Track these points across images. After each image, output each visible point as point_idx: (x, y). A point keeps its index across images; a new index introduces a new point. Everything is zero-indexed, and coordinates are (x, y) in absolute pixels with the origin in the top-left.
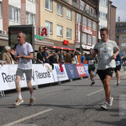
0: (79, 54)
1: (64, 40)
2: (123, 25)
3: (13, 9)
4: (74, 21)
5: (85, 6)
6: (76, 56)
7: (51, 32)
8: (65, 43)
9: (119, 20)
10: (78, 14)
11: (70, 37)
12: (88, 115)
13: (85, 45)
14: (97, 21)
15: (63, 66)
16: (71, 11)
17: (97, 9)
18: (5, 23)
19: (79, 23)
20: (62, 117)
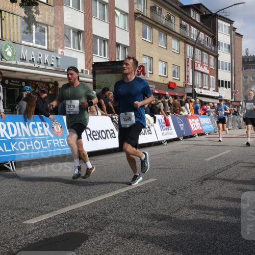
0: (191, 102)
1: (170, 82)
2: (252, 60)
3: (98, 40)
4: (184, 54)
5: (199, 34)
6: (187, 104)
7: (151, 71)
8: (171, 86)
9: (247, 54)
10: (189, 46)
11: (178, 77)
12: (207, 188)
13: (200, 88)
14: (215, 54)
15: (169, 118)
16: (179, 41)
17: (216, 38)
18: (88, 59)
19: (190, 57)
20: (170, 190)
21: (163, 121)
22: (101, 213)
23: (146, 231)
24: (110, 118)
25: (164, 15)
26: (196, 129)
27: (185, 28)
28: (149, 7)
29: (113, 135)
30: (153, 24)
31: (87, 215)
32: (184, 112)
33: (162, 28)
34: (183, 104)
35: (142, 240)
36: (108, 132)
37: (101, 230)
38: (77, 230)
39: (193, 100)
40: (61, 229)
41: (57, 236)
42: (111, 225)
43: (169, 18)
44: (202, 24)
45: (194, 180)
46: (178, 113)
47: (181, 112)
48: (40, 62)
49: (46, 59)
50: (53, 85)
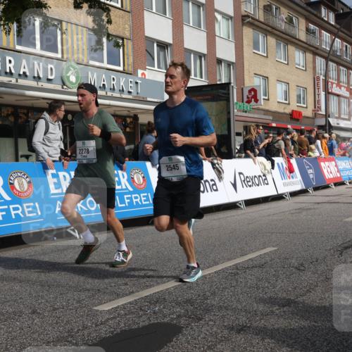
0: (324, 138)
1: (293, 111)
3: (192, 56)
4: (312, 71)
5: (333, 41)
6: (319, 142)
7: (266, 96)
8: (295, 116)
10: (319, 58)
11: (304, 104)
13: (337, 118)
15: (293, 161)
16: (305, 52)
19: (321, 74)
20: (296, 264)
21: (285, 166)
22: (199, 296)
23: (263, 321)
24: (210, 164)
25: (284, 17)
26: (331, 176)
27: (314, 33)
28: (261, 7)
29: (215, 187)
30: (267, 29)
31: (180, 299)
32: (313, 153)
33: (281, 34)
34: (312, 141)
35: (257, 334)
36: (207, 183)
37: (200, 319)
38: (166, 320)
39: (327, 135)
40: (144, 318)
41: (139, 328)
42: (213, 314)
43: (290, 21)
44: (338, 26)
45: (330, 250)
46: (306, 154)
47: (310, 153)
48: (114, 89)
49: (122, 84)
50: (131, 119)
